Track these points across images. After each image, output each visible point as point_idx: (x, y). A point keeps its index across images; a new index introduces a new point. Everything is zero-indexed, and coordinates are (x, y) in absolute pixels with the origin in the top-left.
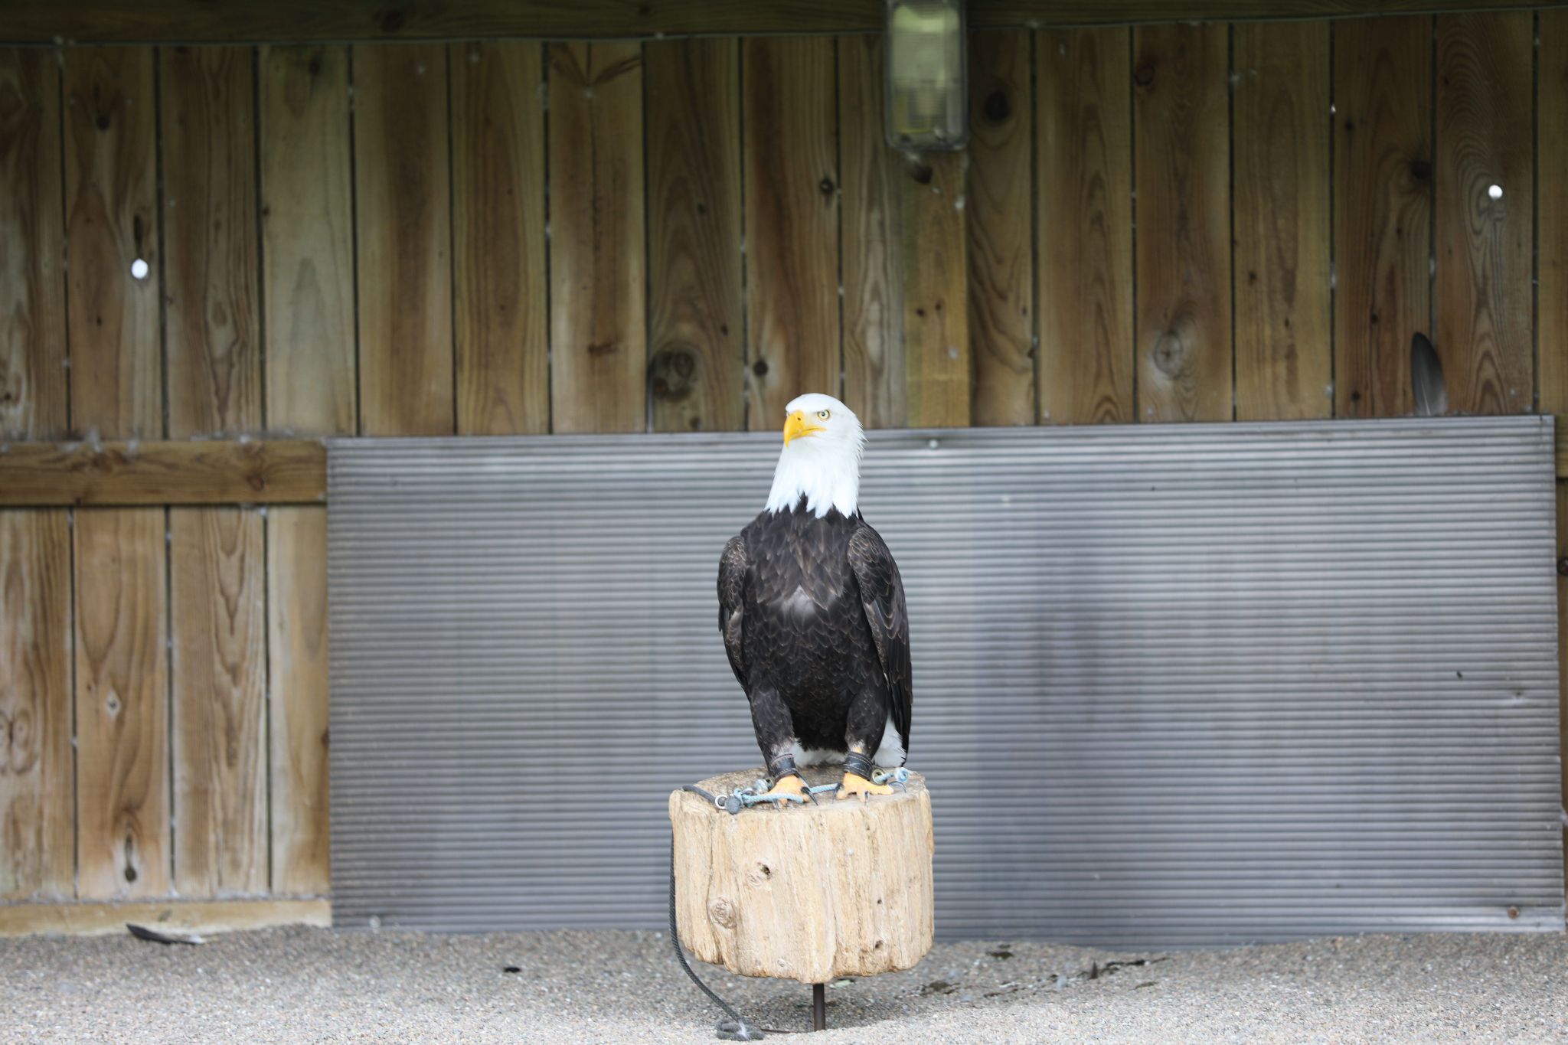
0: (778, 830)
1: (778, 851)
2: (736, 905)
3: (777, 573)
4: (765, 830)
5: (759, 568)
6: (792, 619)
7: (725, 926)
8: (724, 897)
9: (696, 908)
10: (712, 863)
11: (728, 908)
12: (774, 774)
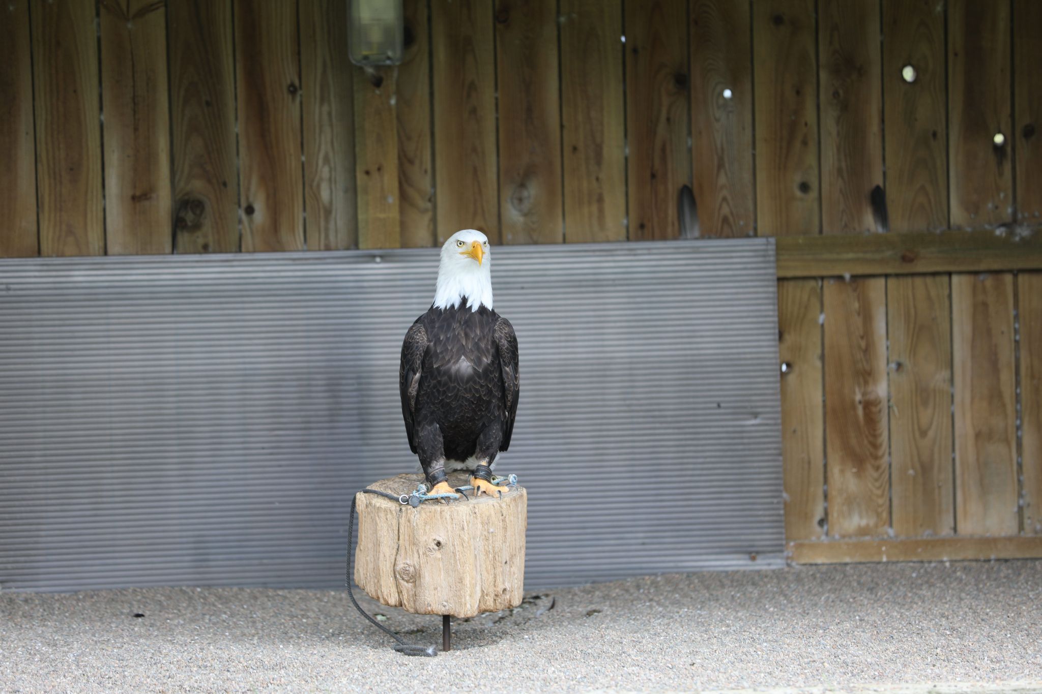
0: (448, 517)
1: (448, 531)
2: (417, 567)
3: (448, 348)
4: (439, 517)
5: (435, 344)
6: (457, 378)
7: (407, 582)
8: (408, 562)
9: (384, 570)
10: (399, 540)
11: (412, 569)
12: (432, 481)
